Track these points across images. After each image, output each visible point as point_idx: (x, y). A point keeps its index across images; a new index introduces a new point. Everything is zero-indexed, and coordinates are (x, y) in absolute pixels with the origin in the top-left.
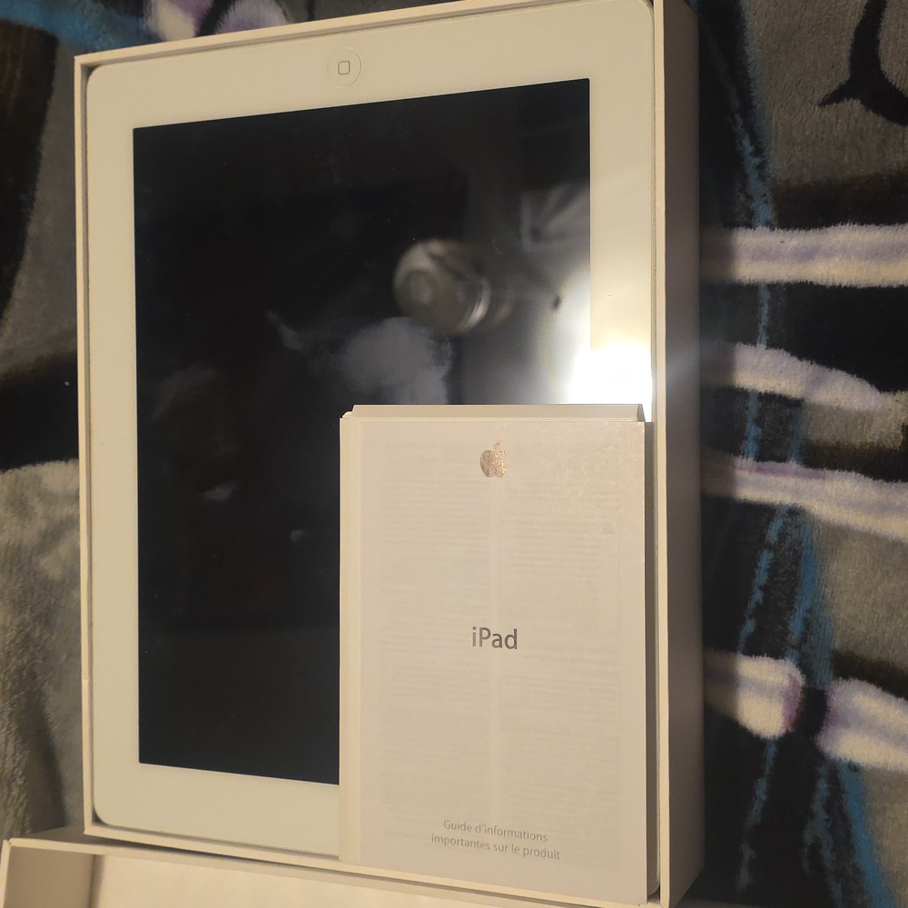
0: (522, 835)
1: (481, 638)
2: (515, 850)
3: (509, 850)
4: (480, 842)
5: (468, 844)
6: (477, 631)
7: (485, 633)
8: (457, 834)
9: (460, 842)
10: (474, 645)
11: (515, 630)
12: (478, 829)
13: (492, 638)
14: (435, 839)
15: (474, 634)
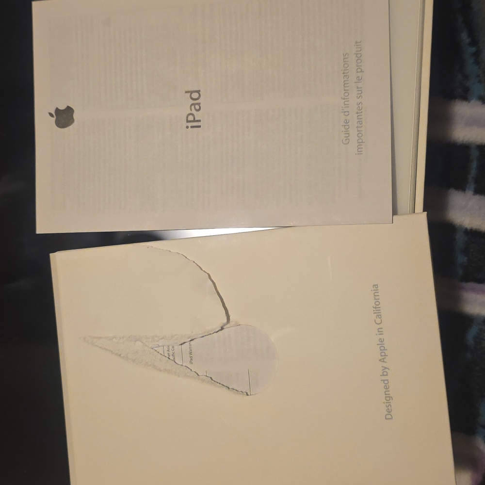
0: (345, 74)
1: (194, 121)
2: (359, 80)
3: (360, 85)
4: (357, 111)
5: (360, 122)
6: (190, 124)
7: (191, 118)
8: (353, 132)
9: (359, 129)
10: (199, 127)
11: (186, 92)
12: (347, 113)
13: (194, 112)
14: (360, 152)
15: (192, 127)
